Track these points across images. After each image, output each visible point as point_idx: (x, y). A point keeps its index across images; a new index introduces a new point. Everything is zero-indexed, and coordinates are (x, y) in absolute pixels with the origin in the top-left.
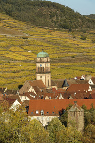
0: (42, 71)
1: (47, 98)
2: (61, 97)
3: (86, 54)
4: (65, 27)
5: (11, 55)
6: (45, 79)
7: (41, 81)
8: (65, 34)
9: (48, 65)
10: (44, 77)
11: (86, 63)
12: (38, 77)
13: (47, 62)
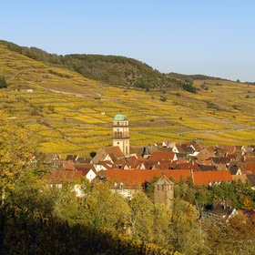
0: (119, 136)
1: (126, 168)
2: (143, 167)
3: (166, 117)
4: (141, 86)
5: (81, 118)
6: (122, 145)
7: (118, 147)
8: (143, 94)
9: (127, 130)
10: (121, 143)
11: (166, 128)
12: (115, 143)
13: (126, 126)
